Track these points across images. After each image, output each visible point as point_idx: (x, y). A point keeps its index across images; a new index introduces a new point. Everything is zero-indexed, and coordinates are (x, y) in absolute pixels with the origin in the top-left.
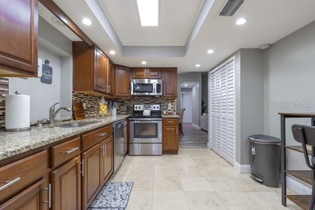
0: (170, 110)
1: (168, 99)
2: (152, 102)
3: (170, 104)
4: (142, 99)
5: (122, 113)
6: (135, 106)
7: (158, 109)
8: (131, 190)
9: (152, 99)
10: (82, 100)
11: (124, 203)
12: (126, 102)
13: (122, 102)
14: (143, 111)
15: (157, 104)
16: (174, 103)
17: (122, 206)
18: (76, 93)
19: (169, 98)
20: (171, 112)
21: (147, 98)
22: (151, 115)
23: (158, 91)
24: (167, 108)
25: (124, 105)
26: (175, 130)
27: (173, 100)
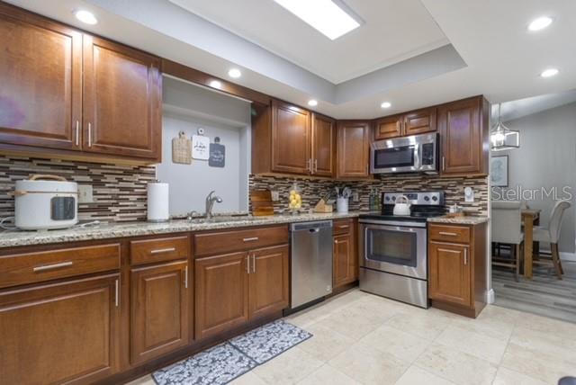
0: (470, 206)
1: (465, 178)
2: (424, 186)
3: (468, 191)
4: (402, 180)
5: (363, 208)
6: (386, 195)
7: (437, 203)
8: (295, 345)
9: (424, 179)
10: (271, 186)
11: (265, 357)
12: (370, 187)
13: (364, 187)
14: (394, 205)
15: (436, 190)
16: (483, 187)
17: (258, 360)
18: (258, 176)
19: (468, 176)
20: (476, 209)
21: (412, 178)
22: (412, 214)
23: (426, 161)
24: (463, 200)
25: (367, 194)
26: (461, 256)
27: (480, 181)
